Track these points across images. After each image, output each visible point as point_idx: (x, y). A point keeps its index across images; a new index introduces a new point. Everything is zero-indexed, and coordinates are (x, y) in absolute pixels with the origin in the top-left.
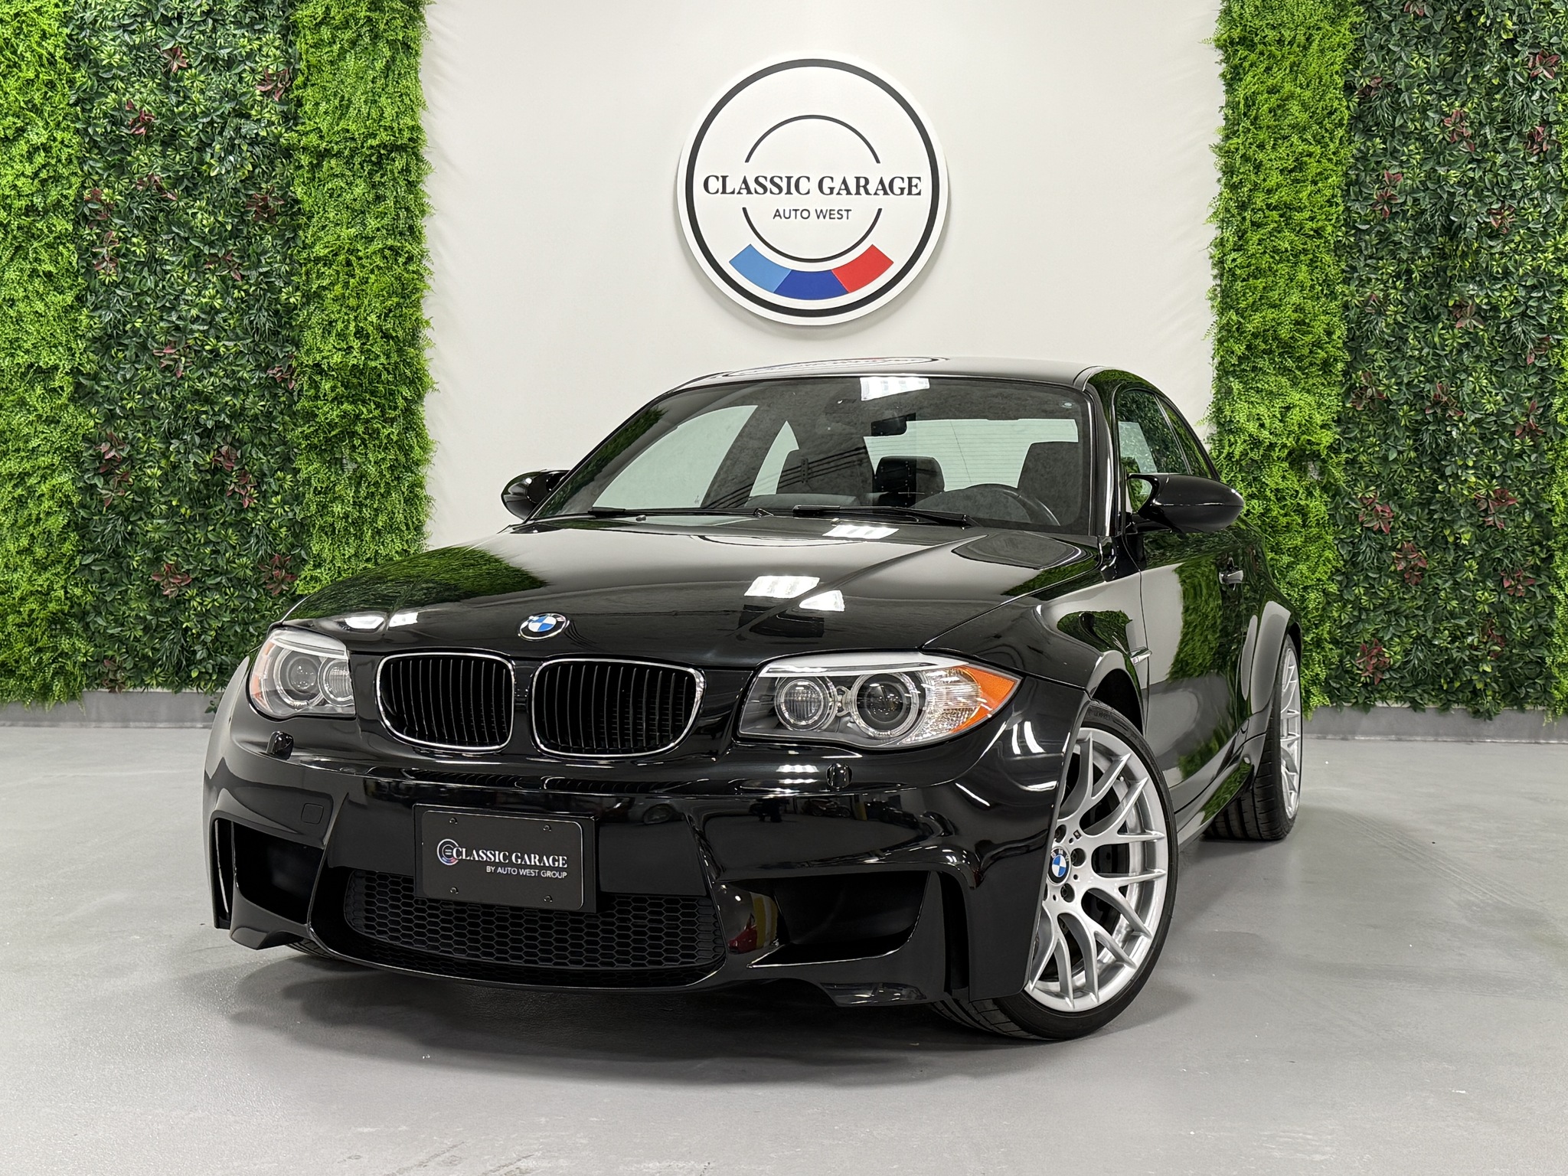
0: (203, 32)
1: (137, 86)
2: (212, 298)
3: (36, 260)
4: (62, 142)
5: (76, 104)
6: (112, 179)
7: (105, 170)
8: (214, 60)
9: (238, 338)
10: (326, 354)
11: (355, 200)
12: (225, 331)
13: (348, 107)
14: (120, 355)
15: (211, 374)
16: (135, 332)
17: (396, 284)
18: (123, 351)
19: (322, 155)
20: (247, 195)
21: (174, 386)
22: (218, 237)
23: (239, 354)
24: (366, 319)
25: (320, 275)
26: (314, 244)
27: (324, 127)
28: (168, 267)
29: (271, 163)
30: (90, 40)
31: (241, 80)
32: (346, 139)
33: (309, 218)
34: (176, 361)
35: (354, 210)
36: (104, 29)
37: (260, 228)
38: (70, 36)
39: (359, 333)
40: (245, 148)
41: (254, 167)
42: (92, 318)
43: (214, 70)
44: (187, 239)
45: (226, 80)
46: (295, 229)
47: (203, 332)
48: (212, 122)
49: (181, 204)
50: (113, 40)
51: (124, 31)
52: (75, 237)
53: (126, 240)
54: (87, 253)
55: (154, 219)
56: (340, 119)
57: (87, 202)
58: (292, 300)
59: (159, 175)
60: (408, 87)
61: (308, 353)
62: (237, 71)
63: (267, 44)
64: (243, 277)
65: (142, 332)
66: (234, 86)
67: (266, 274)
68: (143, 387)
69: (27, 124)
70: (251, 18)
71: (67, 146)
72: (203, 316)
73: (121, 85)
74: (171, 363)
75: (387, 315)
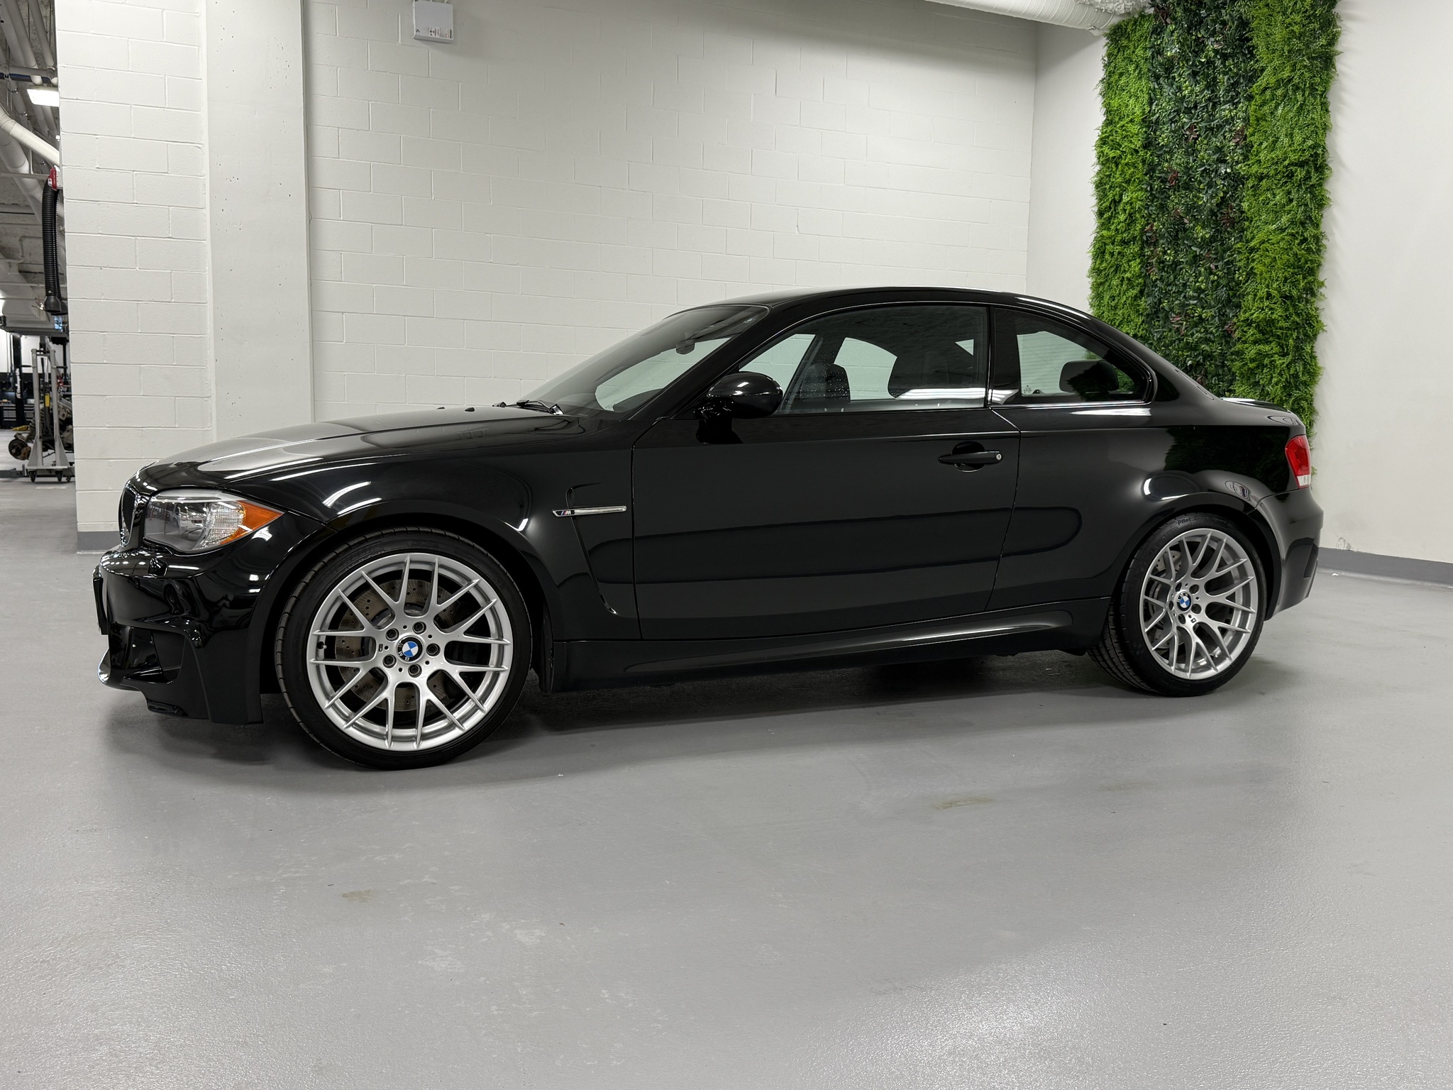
0: (1207, 112)
1: (1176, 155)
2: (1202, 282)
3: (1125, 271)
4: (1137, 198)
5: (1146, 174)
6: (1160, 215)
7: (1156, 210)
8: (1212, 129)
9: (1210, 307)
10: (1253, 311)
11: (1276, 205)
12: (1207, 302)
13: (1276, 142)
14: (1157, 323)
15: (1197, 332)
16: (1163, 308)
17: (1292, 260)
18: (1159, 321)
19: (1261, 178)
20: (1222, 213)
21: (1180, 340)
22: (1206, 244)
23: (1213, 317)
24: (1272, 285)
25: (1253, 260)
26: (1253, 238)
27: (1262, 156)
28: (1182, 266)
29: (1236, 189)
30: (1155, 133)
31: (1225, 137)
32: (1273, 164)
33: (1251, 221)
34: (1182, 324)
35: (1276, 212)
36: (1164, 124)
37: (1228, 232)
38: (1146, 132)
39: (1269, 296)
40: (1218, 182)
41: (1226, 193)
42: (1146, 302)
43: (1212, 134)
44: (1190, 247)
45: (1216, 142)
46: (1243, 230)
47: (1195, 305)
48: (1206, 169)
49: (1192, 225)
50: (1167, 129)
51: (1171, 124)
52: (1142, 255)
53: (1165, 253)
54: (1146, 264)
55: (1177, 236)
56: (1272, 151)
57: (1146, 232)
58: (1241, 278)
59: (1181, 209)
60: (1313, 119)
61: (1245, 312)
62: (1222, 133)
63: (1240, 111)
64: (1217, 267)
65: (1167, 308)
66: (1221, 142)
67: (1227, 263)
68: (1165, 342)
69: (1124, 191)
70: (1232, 96)
71: (1140, 200)
72: (1196, 294)
73: (1168, 157)
74: (1177, 326)
75: (1285, 281)
